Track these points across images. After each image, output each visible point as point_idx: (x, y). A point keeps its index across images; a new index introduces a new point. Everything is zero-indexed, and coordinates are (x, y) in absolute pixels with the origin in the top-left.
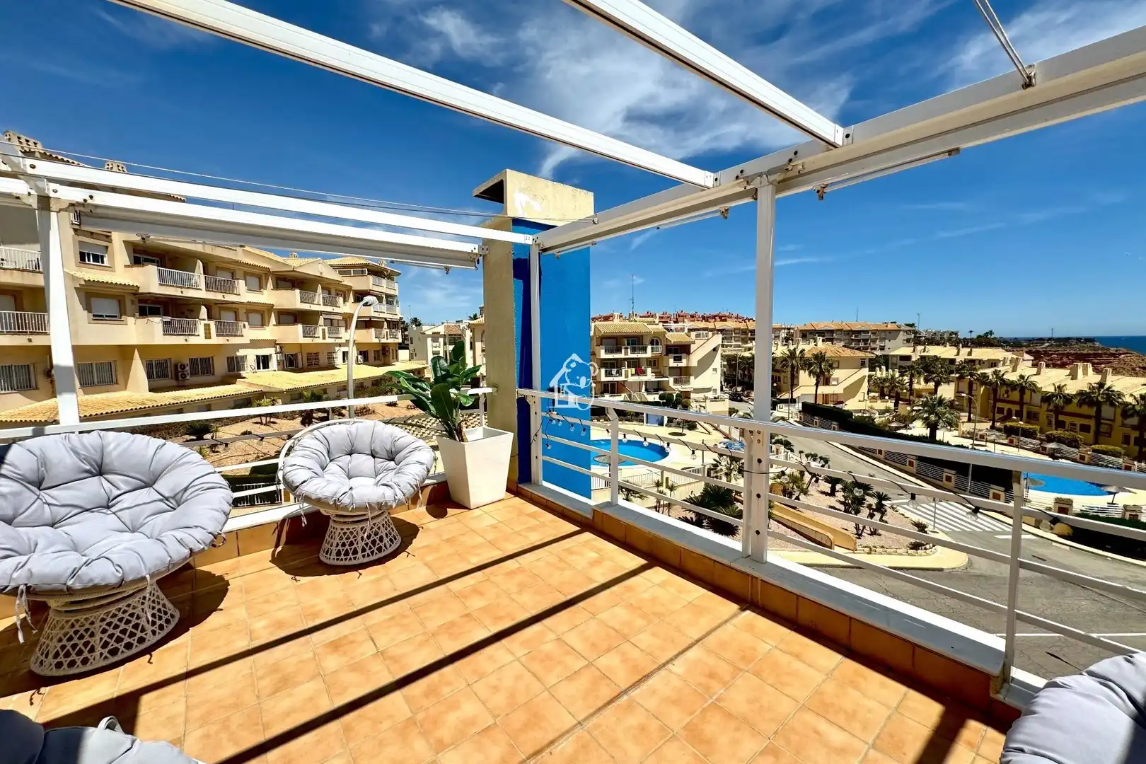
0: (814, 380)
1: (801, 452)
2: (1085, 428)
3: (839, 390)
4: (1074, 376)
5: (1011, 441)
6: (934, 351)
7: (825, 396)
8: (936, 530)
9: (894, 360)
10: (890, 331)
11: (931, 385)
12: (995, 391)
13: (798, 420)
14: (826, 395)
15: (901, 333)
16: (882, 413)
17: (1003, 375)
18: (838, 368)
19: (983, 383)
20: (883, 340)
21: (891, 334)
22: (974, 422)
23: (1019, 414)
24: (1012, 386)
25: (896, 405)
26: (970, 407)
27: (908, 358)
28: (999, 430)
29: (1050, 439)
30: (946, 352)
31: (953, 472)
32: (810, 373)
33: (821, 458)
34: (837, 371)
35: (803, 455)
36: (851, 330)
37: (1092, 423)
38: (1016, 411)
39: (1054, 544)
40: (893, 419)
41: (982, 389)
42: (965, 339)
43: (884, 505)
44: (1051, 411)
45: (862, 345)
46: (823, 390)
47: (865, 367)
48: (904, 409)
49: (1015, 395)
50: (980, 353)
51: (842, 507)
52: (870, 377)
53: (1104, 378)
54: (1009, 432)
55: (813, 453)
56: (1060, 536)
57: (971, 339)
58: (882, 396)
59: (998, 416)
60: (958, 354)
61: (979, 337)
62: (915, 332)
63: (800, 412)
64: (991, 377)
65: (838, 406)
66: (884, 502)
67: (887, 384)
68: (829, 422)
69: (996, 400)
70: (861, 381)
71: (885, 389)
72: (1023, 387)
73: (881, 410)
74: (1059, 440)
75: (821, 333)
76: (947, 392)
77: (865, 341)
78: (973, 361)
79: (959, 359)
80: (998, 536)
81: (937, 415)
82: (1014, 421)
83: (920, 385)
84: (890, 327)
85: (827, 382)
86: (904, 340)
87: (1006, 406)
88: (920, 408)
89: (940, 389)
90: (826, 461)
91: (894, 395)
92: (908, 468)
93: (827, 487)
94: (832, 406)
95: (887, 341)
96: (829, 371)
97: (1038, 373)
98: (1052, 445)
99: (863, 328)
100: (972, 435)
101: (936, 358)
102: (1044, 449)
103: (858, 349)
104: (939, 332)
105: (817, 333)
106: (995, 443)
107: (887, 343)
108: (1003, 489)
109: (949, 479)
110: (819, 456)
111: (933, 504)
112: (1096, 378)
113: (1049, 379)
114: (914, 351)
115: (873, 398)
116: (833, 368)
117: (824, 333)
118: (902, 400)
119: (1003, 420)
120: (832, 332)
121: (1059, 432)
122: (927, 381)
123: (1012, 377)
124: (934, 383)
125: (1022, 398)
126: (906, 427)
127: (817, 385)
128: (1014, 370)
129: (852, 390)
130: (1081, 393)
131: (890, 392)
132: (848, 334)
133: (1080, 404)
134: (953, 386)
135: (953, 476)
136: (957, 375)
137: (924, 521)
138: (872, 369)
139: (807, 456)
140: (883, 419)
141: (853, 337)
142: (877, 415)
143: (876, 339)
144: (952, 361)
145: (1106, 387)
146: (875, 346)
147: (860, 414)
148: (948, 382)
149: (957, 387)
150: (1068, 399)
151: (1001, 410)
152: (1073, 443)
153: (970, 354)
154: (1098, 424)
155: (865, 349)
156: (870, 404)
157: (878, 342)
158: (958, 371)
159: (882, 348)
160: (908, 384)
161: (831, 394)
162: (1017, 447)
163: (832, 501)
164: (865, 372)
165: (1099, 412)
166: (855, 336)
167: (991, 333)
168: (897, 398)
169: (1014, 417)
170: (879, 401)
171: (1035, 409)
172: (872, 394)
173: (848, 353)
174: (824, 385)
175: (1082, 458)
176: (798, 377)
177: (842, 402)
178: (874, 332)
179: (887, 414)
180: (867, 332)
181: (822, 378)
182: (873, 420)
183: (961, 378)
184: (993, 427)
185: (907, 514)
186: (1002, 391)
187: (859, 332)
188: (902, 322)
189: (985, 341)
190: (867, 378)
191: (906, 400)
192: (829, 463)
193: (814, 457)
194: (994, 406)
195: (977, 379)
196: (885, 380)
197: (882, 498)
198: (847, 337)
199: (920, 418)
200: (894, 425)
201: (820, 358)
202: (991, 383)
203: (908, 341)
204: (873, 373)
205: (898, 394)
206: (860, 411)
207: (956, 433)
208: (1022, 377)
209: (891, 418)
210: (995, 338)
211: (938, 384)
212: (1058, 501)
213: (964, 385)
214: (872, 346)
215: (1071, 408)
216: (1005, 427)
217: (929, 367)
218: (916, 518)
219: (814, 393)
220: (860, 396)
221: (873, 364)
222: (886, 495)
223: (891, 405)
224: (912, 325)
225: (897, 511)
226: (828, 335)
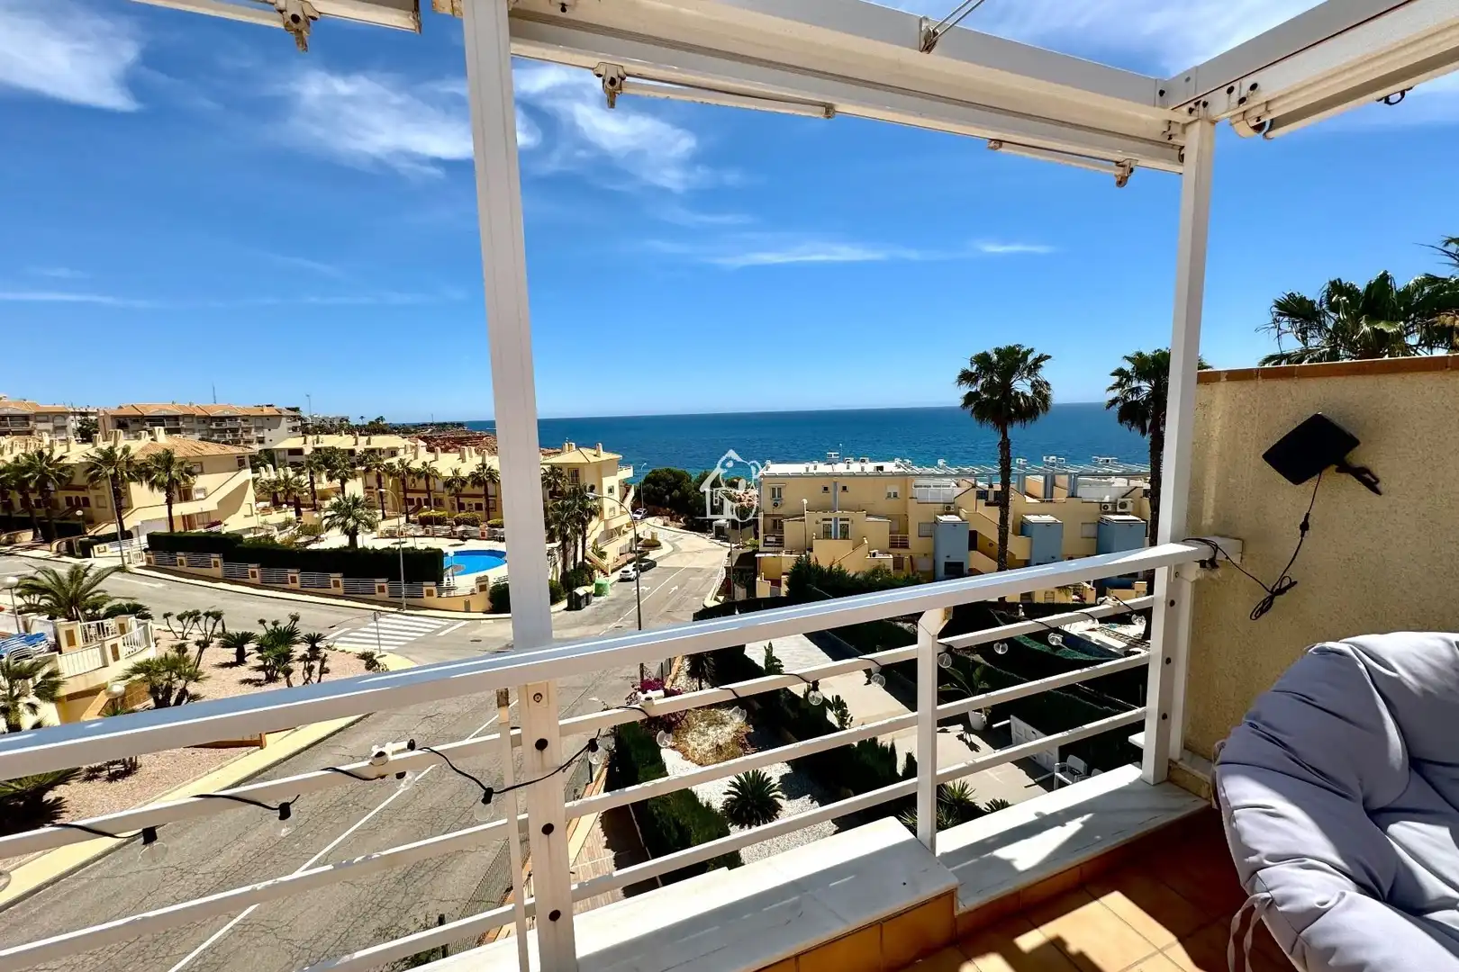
0: (162, 497)
1: (166, 616)
2: (479, 507)
3: (210, 505)
4: (463, 459)
5: (427, 532)
6: (329, 441)
7: (188, 520)
8: (383, 653)
9: (281, 456)
10: (268, 417)
11: (337, 483)
12: (403, 481)
13: (144, 564)
14: (189, 516)
15: (284, 419)
16: (282, 527)
17: (408, 464)
18: (202, 472)
19: (391, 475)
20: (259, 429)
21: (272, 420)
22: (390, 518)
23: (427, 502)
24: (419, 474)
25: (298, 513)
26: (383, 504)
27: (299, 452)
28: (414, 522)
29: (458, 524)
30: (343, 442)
31: (385, 580)
32: (152, 485)
33: (207, 615)
34: (200, 477)
35: (173, 620)
36: (209, 417)
37: (482, 501)
38: (425, 499)
39: (482, 622)
40: (299, 532)
41: (390, 481)
42: (357, 425)
43: (318, 649)
44: (453, 495)
45: (229, 437)
46: (180, 509)
47: (245, 468)
48: (309, 517)
49: (421, 484)
50: (379, 441)
51: (262, 675)
52: (255, 481)
53: (484, 459)
54: (424, 522)
55: (190, 611)
56: (484, 613)
57: (364, 426)
58: (277, 504)
59: (410, 508)
60: (356, 444)
61: (371, 423)
62: (301, 419)
63: (145, 550)
64: (397, 467)
65: (214, 529)
66: (317, 645)
67: (282, 488)
68: (206, 556)
69: (406, 491)
70: (243, 487)
71: (279, 495)
72: (427, 474)
73: (279, 524)
74: (466, 522)
75: (157, 420)
76: (355, 488)
77: (234, 431)
78: (373, 451)
79: (359, 449)
80: (442, 634)
81: (354, 518)
82: (426, 510)
83: (323, 484)
84: (267, 411)
85: (186, 496)
86: (289, 429)
87: (415, 496)
88: (333, 513)
89: (346, 485)
90: (217, 616)
91: (293, 501)
92: (333, 590)
93: (230, 654)
94: (203, 531)
95: (266, 430)
96: (186, 479)
97: (436, 459)
98: (461, 528)
99: (227, 413)
100: (391, 534)
101: (334, 450)
102: (455, 533)
103: (226, 443)
104: (328, 418)
105: (148, 420)
106: (415, 537)
107: (266, 434)
108: (434, 583)
109: (382, 589)
110: (203, 611)
111: (375, 624)
112: (479, 460)
113: (447, 464)
114: (305, 443)
115: (265, 509)
116: (192, 474)
117: (163, 420)
118: (304, 506)
119: (415, 511)
120: (176, 418)
121: (462, 514)
122: (330, 478)
123: (416, 465)
124: (339, 480)
125: (428, 485)
126: (317, 540)
127: (169, 502)
128: (416, 458)
129: (231, 503)
130: (472, 475)
131: (286, 498)
132: (204, 422)
133: (474, 484)
134: (360, 480)
135: (385, 585)
136: (364, 468)
137: (368, 649)
138: (255, 469)
139: (180, 618)
140: (286, 534)
141: (214, 426)
142: (276, 532)
143: (250, 428)
144: (352, 452)
145: (487, 467)
146: (250, 437)
147: (252, 535)
148: (355, 476)
149: (365, 481)
150: (464, 482)
151: (411, 501)
152: (474, 523)
153: (368, 442)
154: (487, 501)
155: (236, 443)
156: (262, 519)
157: (253, 432)
158: (361, 464)
159: (261, 441)
160: (308, 485)
161: (198, 513)
162: (433, 536)
163: (244, 672)
164: (247, 474)
165: (486, 490)
166: (217, 425)
167: (381, 418)
168: (298, 506)
169: (425, 507)
170: (275, 513)
171: (440, 496)
172: (261, 504)
173: (213, 449)
174: (181, 501)
175: (483, 534)
176: (128, 494)
177: (219, 523)
178: (246, 418)
179: (291, 527)
180: (231, 418)
181: (176, 490)
182: (273, 539)
183: (368, 470)
184: (408, 520)
185: (348, 647)
186: (409, 480)
187: (222, 419)
188: (282, 404)
189: (376, 428)
190: (251, 484)
191: (309, 506)
192: (224, 617)
193: (195, 616)
194: (405, 499)
195: (385, 471)
196: (277, 483)
197: (313, 640)
198: (204, 426)
199: (334, 525)
200: (303, 540)
201: (166, 460)
202: (398, 474)
203: (294, 429)
204: (257, 475)
205: (297, 499)
206: (248, 530)
207: (375, 534)
208: (425, 464)
209: (296, 532)
210: (386, 424)
211: (344, 481)
212: (479, 580)
213: (372, 481)
214: (246, 437)
215: (468, 489)
216: (420, 517)
217: (327, 461)
218: (360, 649)
219: (167, 515)
220: (244, 509)
221: (256, 463)
222: (319, 635)
223: (292, 514)
224: (296, 410)
225: (335, 650)
226: (173, 423)
